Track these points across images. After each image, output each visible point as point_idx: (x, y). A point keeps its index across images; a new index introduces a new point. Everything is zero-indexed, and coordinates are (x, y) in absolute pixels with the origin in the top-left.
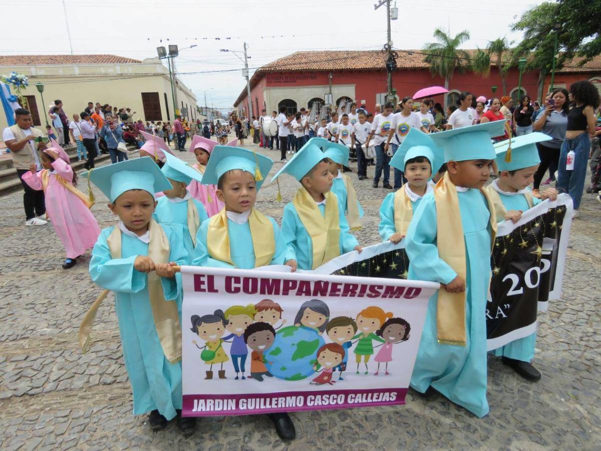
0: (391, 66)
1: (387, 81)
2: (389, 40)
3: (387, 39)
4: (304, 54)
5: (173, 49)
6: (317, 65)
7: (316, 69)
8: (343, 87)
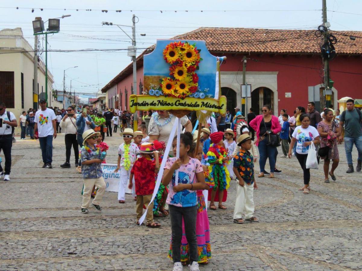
0: (328, 52)
1: (323, 71)
2: (325, 20)
3: (322, 19)
4: (209, 30)
5: (53, 24)
6: (227, 45)
7: (225, 51)
8: (261, 75)
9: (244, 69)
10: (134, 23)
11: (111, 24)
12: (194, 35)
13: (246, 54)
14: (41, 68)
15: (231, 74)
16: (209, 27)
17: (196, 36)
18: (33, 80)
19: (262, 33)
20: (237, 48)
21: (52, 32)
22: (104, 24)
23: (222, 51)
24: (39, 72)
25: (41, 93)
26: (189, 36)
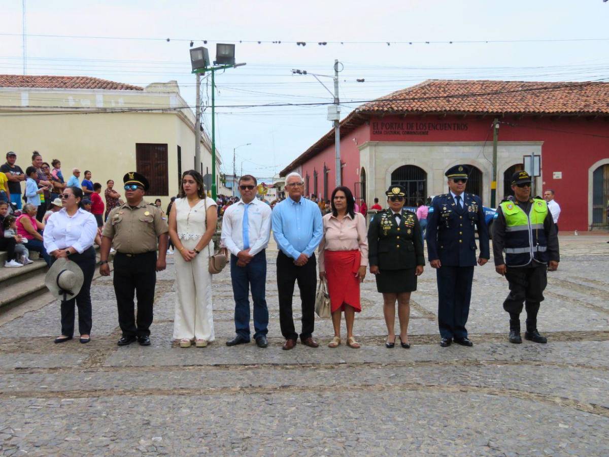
4: (440, 84)
5: (224, 53)
6: (470, 104)
7: (468, 111)
8: (518, 147)
9: (496, 137)
10: (337, 71)
11: (305, 73)
12: (419, 90)
13: (498, 116)
14: (204, 143)
15: (475, 145)
16: (439, 78)
17: (423, 91)
18: (195, 157)
19: (516, 87)
20: (485, 108)
21: (222, 67)
22: (294, 73)
23: (464, 111)
24: (202, 149)
25: (205, 176)
26: (412, 91)
